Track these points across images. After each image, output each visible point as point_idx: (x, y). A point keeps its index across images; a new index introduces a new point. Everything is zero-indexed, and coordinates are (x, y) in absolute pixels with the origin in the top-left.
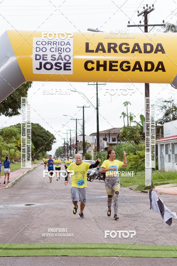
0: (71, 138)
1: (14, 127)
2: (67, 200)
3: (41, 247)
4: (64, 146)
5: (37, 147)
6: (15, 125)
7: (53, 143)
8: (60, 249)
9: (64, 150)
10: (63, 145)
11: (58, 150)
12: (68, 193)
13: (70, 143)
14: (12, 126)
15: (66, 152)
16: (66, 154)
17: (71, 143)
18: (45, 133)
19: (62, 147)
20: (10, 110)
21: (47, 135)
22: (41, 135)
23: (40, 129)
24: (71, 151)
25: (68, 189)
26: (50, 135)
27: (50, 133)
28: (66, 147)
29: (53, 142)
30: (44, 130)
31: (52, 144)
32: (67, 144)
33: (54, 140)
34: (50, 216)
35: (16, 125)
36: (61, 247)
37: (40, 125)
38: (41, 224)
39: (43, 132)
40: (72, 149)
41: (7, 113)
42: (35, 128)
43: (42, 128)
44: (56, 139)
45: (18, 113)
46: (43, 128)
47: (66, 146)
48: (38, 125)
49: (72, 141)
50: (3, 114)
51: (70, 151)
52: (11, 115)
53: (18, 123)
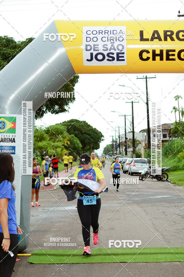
0: (119, 136)
1: (60, 125)
4: (113, 144)
5: (85, 145)
6: (61, 123)
7: (101, 141)
9: (113, 147)
10: (112, 143)
11: (106, 148)
13: (118, 140)
14: (58, 124)
15: (114, 150)
16: (115, 152)
17: (120, 141)
18: (92, 130)
19: (110, 145)
20: (57, 107)
21: (95, 133)
22: (88, 133)
23: (87, 127)
24: (120, 148)
27: (98, 131)
28: (115, 145)
29: (100, 140)
31: (100, 142)
32: (116, 142)
33: (102, 138)
35: (62, 123)
37: (87, 122)
39: (90, 129)
40: (121, 147)
41: (53, 110)
42: (82, 126)
43: (89, 126)
44: (104, 137)
45: (64, 110)
46: (90, 125)
47: (114, 143)
48: (85, 122)
49: (120, 138)
50: (49, 112)
51: (118, 149)
52: (57, 113)
53: (64, 121)
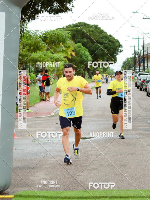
0: (143, 45)
1: (62, 29)
2: (138, 132)
3: (101, 195)
4: (135, 57)
5: (96, 58)
6: (63, 28)
7: (119, 53)
8: (127, 197)
9: (135, 62)
10: (133, 56)
11: (125, 62)
12: (140, 122)
13: (142, 52)
14: (60, 28)
15: (137, 65)
16: (137, 68)
17: (145, 52)
18: (107, 38)
19: (131, 58)
20: (56, 5)
21: (110, 41)
22: (101, 41)
23: (99, 33)
24: (144, 63)
25: (141, 117)
26: (114, 41)
27: (114, 39)
28: (138, 58)
29: (118, 51)
30: (105, 34)
31: (117, 54)
32: (139, 54)
33: (120, 48)
34: (114, 154)
35: (65, 27)
36: (128, 195)
37: (99, 27)
38: (101, 165)
39: (104, 37)
40: (146, 62)
41: (51, 8)
42: (92, 31)
43: (102, 32)
44: (122, 47)
45: (67, 9)
46: (104, 31)
47: (137, 56)
48: (96, 26)
49: (145, 49)
50: (45, 11)
51: (142, 64)
52: (57, 13)
53: (68, 25)
